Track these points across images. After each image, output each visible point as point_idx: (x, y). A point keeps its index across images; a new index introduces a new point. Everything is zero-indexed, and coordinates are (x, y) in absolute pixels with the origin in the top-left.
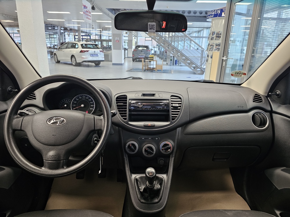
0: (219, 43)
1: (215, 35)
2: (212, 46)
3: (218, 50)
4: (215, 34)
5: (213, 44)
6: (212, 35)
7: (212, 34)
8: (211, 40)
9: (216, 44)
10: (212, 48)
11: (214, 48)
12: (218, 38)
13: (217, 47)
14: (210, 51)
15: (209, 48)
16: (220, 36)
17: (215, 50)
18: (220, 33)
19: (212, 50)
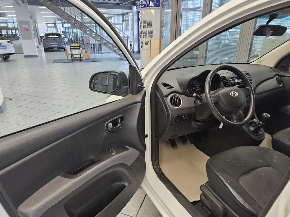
0: (151, 31)
1: (147, 24)
2: (145, 33)
3: (151, 37)
4: (146, 22)
5: (146, 32)
6: (144, 24)
7: (144, 22)
8: (143, 28)
9: (148, 32)
10: (145, 35)
11: (148, 35)
12: (150, 27)
13: (150, 34)
14: (144, 38)
15: (143, 36)
16: (151, 24)
17: (149, 37)
18: (151, 21)
19: (146, 37)
